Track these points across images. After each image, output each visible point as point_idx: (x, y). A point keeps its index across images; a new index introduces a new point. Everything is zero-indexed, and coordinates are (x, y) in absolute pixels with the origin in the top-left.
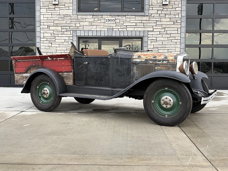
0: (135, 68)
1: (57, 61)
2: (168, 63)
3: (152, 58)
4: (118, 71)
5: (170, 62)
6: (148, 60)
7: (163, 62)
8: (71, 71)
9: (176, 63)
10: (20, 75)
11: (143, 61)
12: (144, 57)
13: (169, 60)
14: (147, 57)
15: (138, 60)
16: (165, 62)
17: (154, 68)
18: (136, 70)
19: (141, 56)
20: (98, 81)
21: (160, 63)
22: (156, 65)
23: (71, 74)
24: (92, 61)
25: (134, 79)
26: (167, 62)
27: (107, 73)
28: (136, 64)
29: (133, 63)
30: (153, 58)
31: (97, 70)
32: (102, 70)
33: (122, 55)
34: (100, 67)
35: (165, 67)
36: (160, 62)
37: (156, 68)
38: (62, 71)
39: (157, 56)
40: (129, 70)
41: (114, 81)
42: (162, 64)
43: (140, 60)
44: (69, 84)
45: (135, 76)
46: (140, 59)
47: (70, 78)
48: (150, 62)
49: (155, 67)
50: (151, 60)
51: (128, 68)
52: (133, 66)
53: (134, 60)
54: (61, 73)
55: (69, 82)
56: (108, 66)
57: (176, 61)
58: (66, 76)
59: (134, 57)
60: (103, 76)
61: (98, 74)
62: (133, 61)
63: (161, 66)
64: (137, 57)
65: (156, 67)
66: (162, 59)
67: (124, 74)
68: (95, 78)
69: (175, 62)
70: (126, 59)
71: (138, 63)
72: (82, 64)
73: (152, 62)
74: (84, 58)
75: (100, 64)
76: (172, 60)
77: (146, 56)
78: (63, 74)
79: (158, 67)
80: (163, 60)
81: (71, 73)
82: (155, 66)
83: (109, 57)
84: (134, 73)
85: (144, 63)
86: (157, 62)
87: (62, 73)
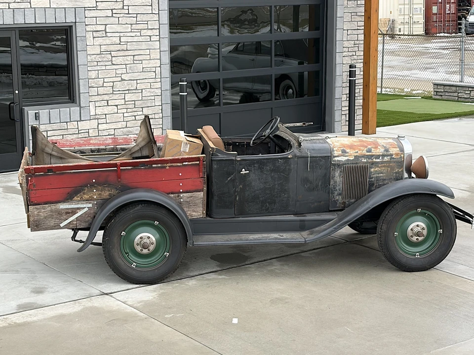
0: (337, 174)
1: (163, 170)
2: (391, 159)
3: (365, 152)
4: (306, 181)
5: (393, 158)
6: (359, 156)
7: (383, 158)
8: (201, 188)
9: (403, 160)
10: (49, 208)
11: (352, 159)
12: (351, 152)
13: (392, 155)
14: (356, 151)
15: (343, 159)
16: (386, 159)
17: (369, 170)
18: (338, 178)
19: (348, 151)
20: (266, 206)
21: (379, 160)
22: (372, 164)
23: (201, 195)
24: (254, 167)
25: (336, 193)
26: (389, 157)
27: (286, 188)
28: (339, 165)
29: (334, 165)
30: (367, 152)
31: (265, 183)
32: (276, 183)
33: (312, 152)
34: (271, 177)
35: (388, 167)
36: (379, 158)
37: (372, 170)
38: (177, 191)
39: (372, 149)
40: (327, 179)
41: (298, 201)
42: (382, 162)
43: (346, 158)
44: (195, 216)
45: (337, 188)
46: (346, 156)
47: (196, 205)
48: (363, 160)
49: (371, 168)
50: (364, 156)
51: (325, 175)
52: (334, 170)
53: (336, 159)
54: (173, 195)
55: (194, 213)
56: (288, 175)
57: (402, 155)
58: (187, 202)
59: (335, 152)
60: (278, 194)
61: (268, 192)
62: (335, 161)
63: (380, 165)
64: (341, 152)
65: (373, 168)
66: (381, 154)
67: (318, 185)
68: (261, 199)
69: (401, 157)
70: (320, 158)
71: (343, 165)
72: (232, 175)
73: (365, 160)
74: (237, 161)
75: (272, 171)
76: (397, 154)
77: (354, 150)
78: (179, 196)
79: (375, 168)
80: (383, 156)
81: (199, 193)
82: (371, 166)
83: (289, 157)
84: (336, 182)
85: (352, 164)
86: (374, 160)
87: (177, 195)
